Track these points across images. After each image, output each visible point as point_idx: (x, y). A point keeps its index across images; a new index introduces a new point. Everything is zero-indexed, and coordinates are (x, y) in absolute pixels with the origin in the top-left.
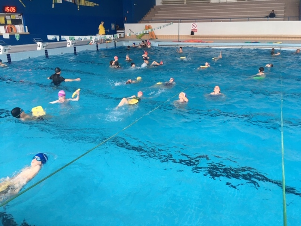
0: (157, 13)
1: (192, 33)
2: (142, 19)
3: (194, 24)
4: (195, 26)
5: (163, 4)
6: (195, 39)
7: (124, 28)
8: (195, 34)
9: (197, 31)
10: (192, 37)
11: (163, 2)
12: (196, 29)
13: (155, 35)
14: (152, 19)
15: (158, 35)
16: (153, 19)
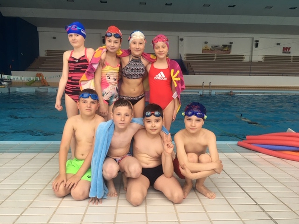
0: (43, 63)
2: (29, 68)
5: (47, 56)
11: (47, 54)
13: (47, 83)
15: (50, 83)
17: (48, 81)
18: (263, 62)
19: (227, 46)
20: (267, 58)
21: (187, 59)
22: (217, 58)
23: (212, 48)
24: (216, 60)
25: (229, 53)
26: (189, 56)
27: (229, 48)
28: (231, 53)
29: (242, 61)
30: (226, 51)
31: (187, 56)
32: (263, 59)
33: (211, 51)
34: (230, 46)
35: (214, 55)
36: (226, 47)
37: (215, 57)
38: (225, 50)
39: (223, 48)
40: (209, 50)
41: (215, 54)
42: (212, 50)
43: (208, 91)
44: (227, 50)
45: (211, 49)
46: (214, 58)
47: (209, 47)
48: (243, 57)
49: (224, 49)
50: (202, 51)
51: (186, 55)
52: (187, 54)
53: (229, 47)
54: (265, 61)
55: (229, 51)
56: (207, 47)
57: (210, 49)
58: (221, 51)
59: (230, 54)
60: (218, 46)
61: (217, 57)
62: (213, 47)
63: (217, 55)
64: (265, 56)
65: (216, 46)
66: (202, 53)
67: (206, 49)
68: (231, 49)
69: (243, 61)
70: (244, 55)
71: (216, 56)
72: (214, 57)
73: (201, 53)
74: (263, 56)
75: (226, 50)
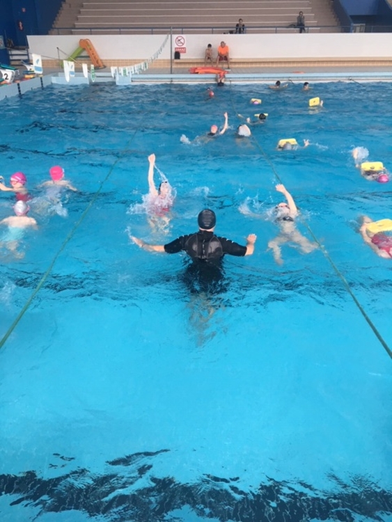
0: (80, 12)
1: (177, 55)
2: (53, 26)
3: (179, 38)
4: (182, 41)
6: (183, 66)
7: (28, 45)
8: (182, 56)
9: (185, 52)
10: (177, 63)
12: (183, 46)
13: (101, 60)
14: (74, 25)
15: (106, 60)
16: (77, 27)
17: (102, 58)
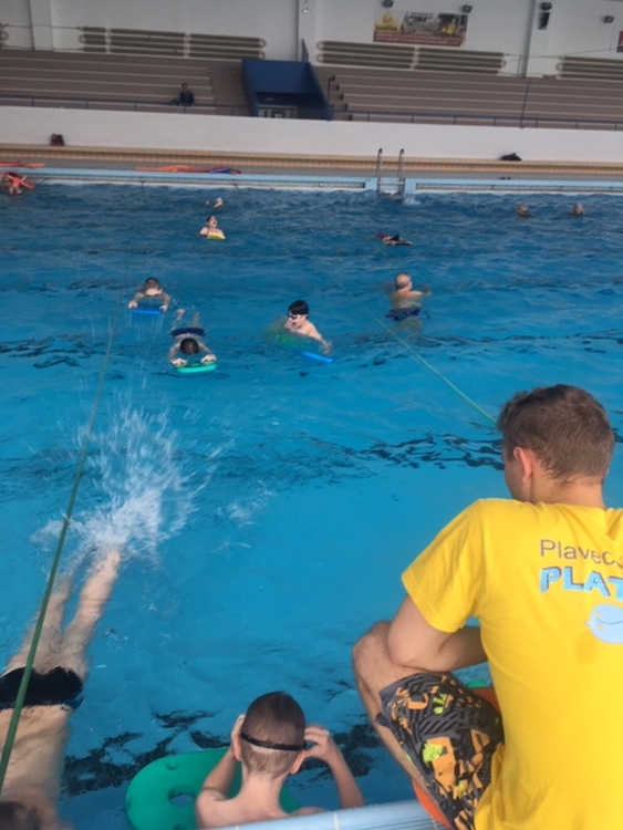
18: (558, 78)
19: (454, 21)
20: (571, 65)
21: (325, 61)
22: (420, 62)
23: (406, 26)
24: (417, 67)
25: (459, 45)
26: (332, 49)
27: (460, 27)
28: (466, 46)
29: (496, 72)
30: (449, 38)
31: (325, 49)
32: (557, 68)
33: (403, 33)
34: (463, 20)
35: (413, 49)
36: (451, 22)
37: (416, 59)
38: (446, 35)
39: (441, 26)
40: (395, 29)
41: (417, 46)
42: (406, 31)
43: (395, 180)
44: (454, 35)
45: (402, 28)
46: (411, 61)
47: (398, 21)
48: (500, 61)
49: (444, 30)
50: (375, 33)
51: (321, 46)
52: (326, 43)
53: (460, 21)
54: (563, 76)
55: (458, 38)
56: (391, 19)
57: (399, 28)
58: (435, 35)
59: (461, 48)
60: (425, 19)
61: (420, 56)
62: (411, 20)
63: (421, 50)
64: (567, 58)
65: (419, 19)
66: (375, 40)
67: (385, 28)
68: (464, 30)
69: (499, 75)
70: (505, 52)
71: (417, 53)
72: (412, 55)
73: (369, 40)
74: (560, 58)
75: (450, 31)
